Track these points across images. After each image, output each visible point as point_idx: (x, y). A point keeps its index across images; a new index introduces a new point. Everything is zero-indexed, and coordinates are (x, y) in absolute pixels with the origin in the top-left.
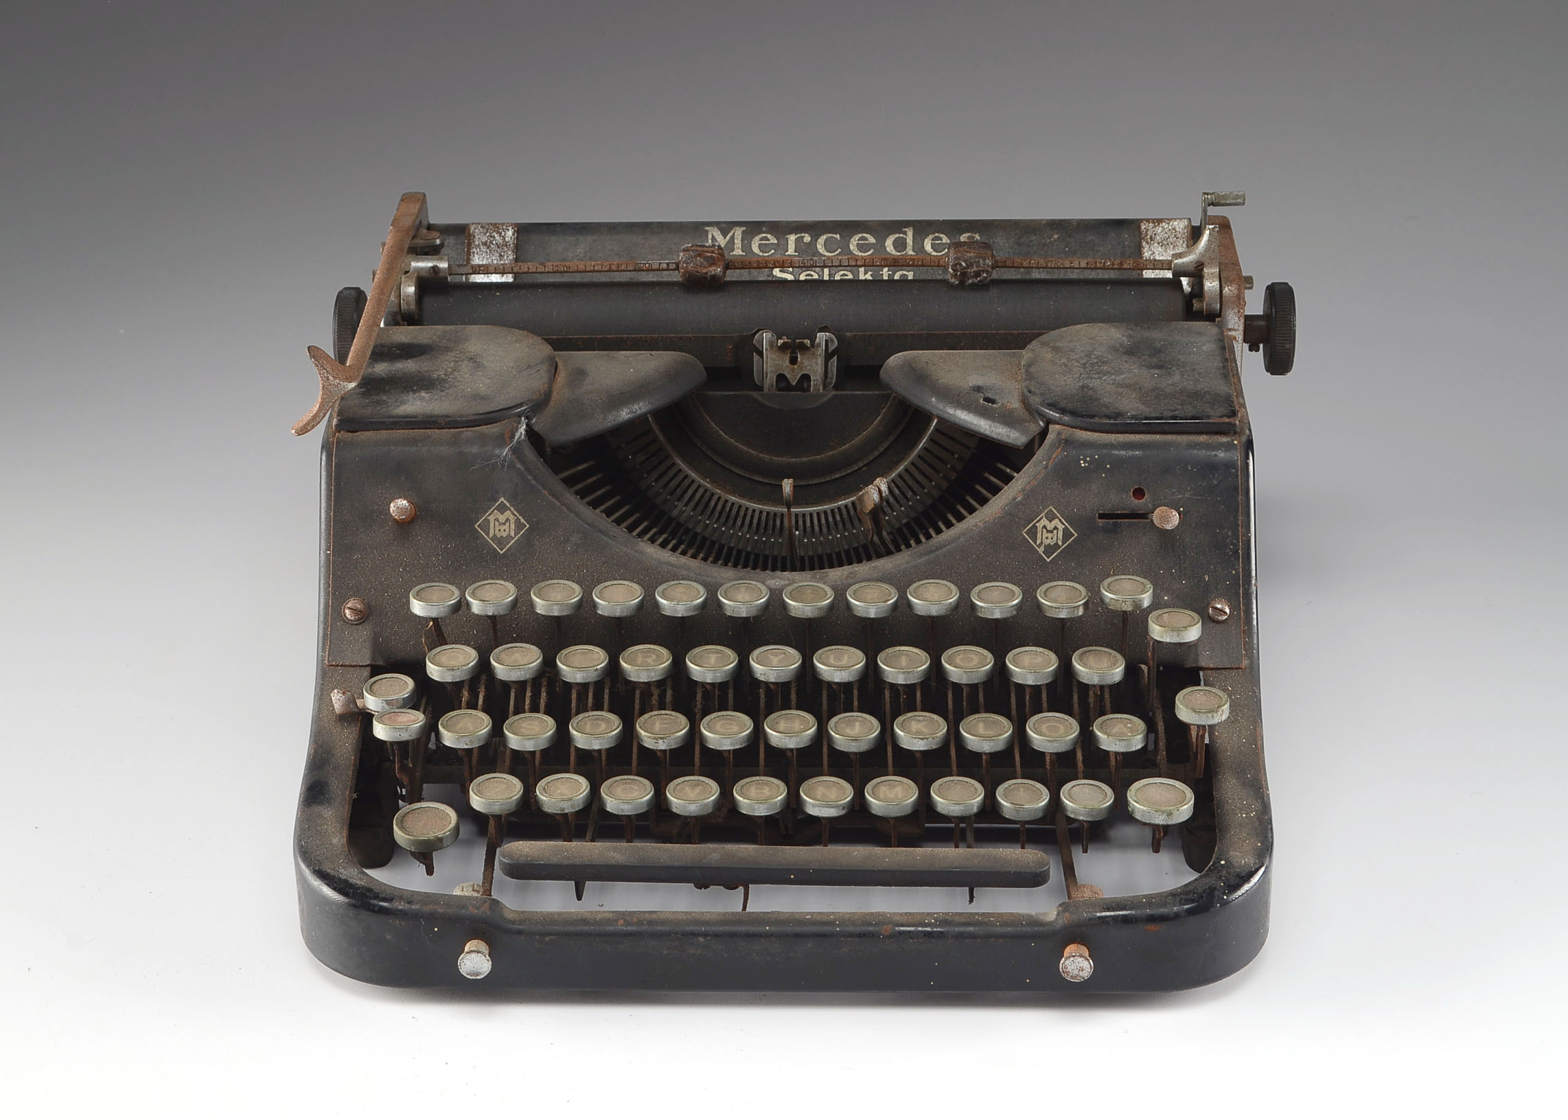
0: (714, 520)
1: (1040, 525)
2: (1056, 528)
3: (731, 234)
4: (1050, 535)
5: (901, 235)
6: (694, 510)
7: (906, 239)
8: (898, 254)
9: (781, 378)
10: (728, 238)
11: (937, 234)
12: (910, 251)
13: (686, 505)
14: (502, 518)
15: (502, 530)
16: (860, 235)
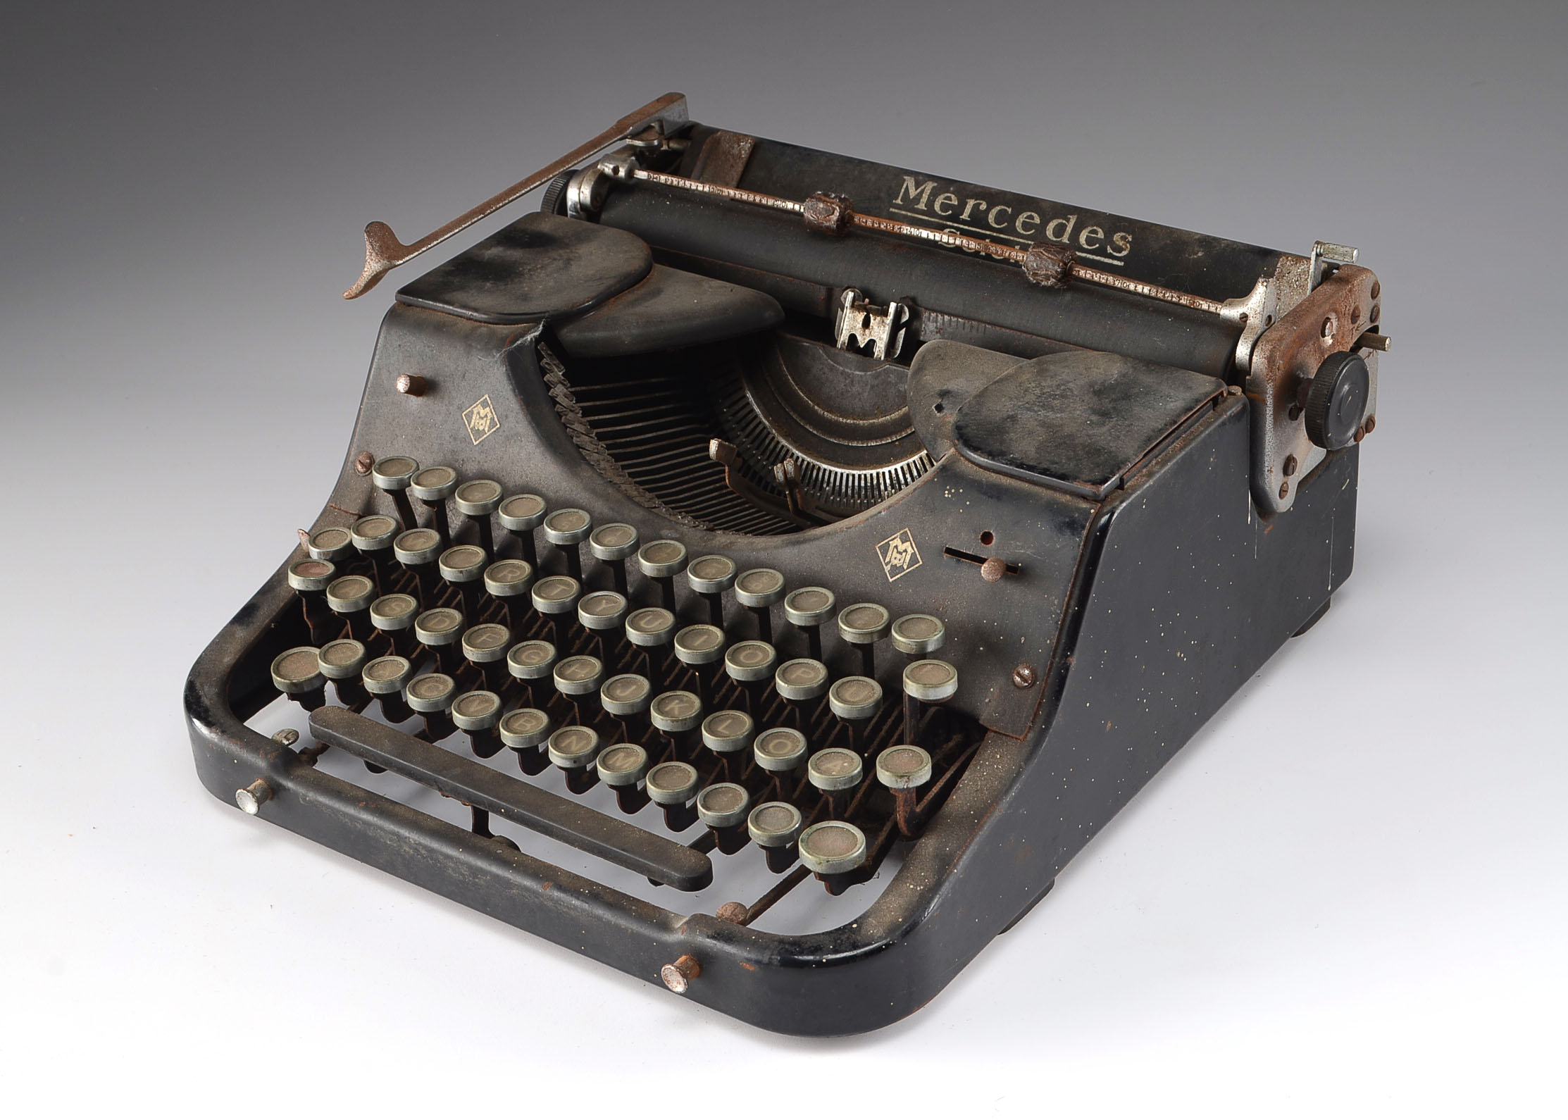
0: (765, 458)
1: (893, 544)
2: (905, 551)
3: (922, 187)
4: (899, 556)
5: (1064, 222)
6: (752, 443)
7: (1066, 226)
8: (1054, 239)
9: (853, 338)
10: (919, 191)
11: (1095, 228)
12: (1065, 240)
13: (747, 436)
14: (483, 413)
15: (480, 424)
16: (1029, 213)
